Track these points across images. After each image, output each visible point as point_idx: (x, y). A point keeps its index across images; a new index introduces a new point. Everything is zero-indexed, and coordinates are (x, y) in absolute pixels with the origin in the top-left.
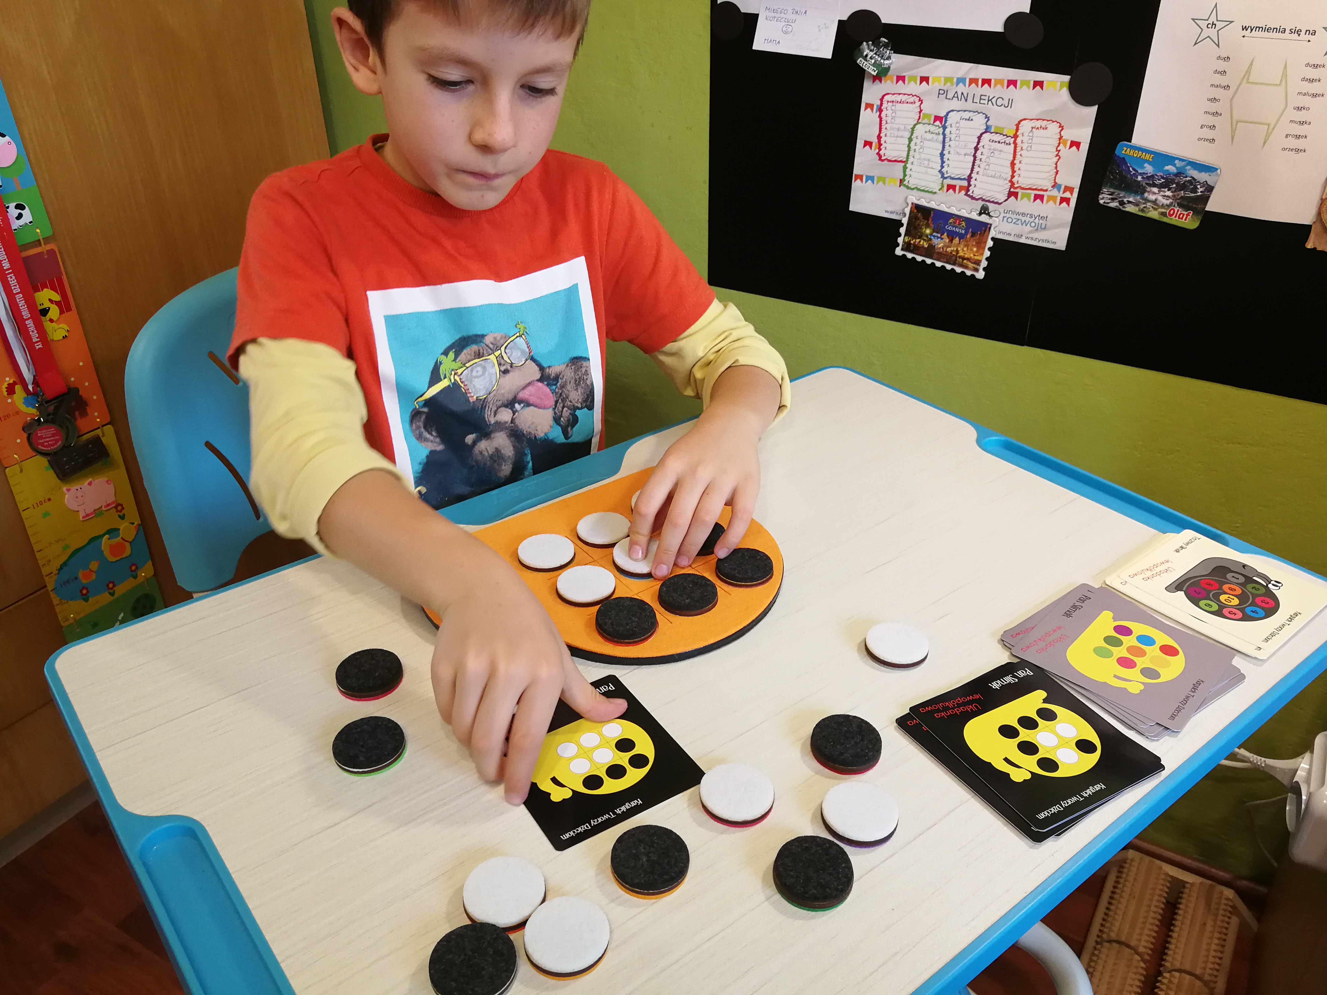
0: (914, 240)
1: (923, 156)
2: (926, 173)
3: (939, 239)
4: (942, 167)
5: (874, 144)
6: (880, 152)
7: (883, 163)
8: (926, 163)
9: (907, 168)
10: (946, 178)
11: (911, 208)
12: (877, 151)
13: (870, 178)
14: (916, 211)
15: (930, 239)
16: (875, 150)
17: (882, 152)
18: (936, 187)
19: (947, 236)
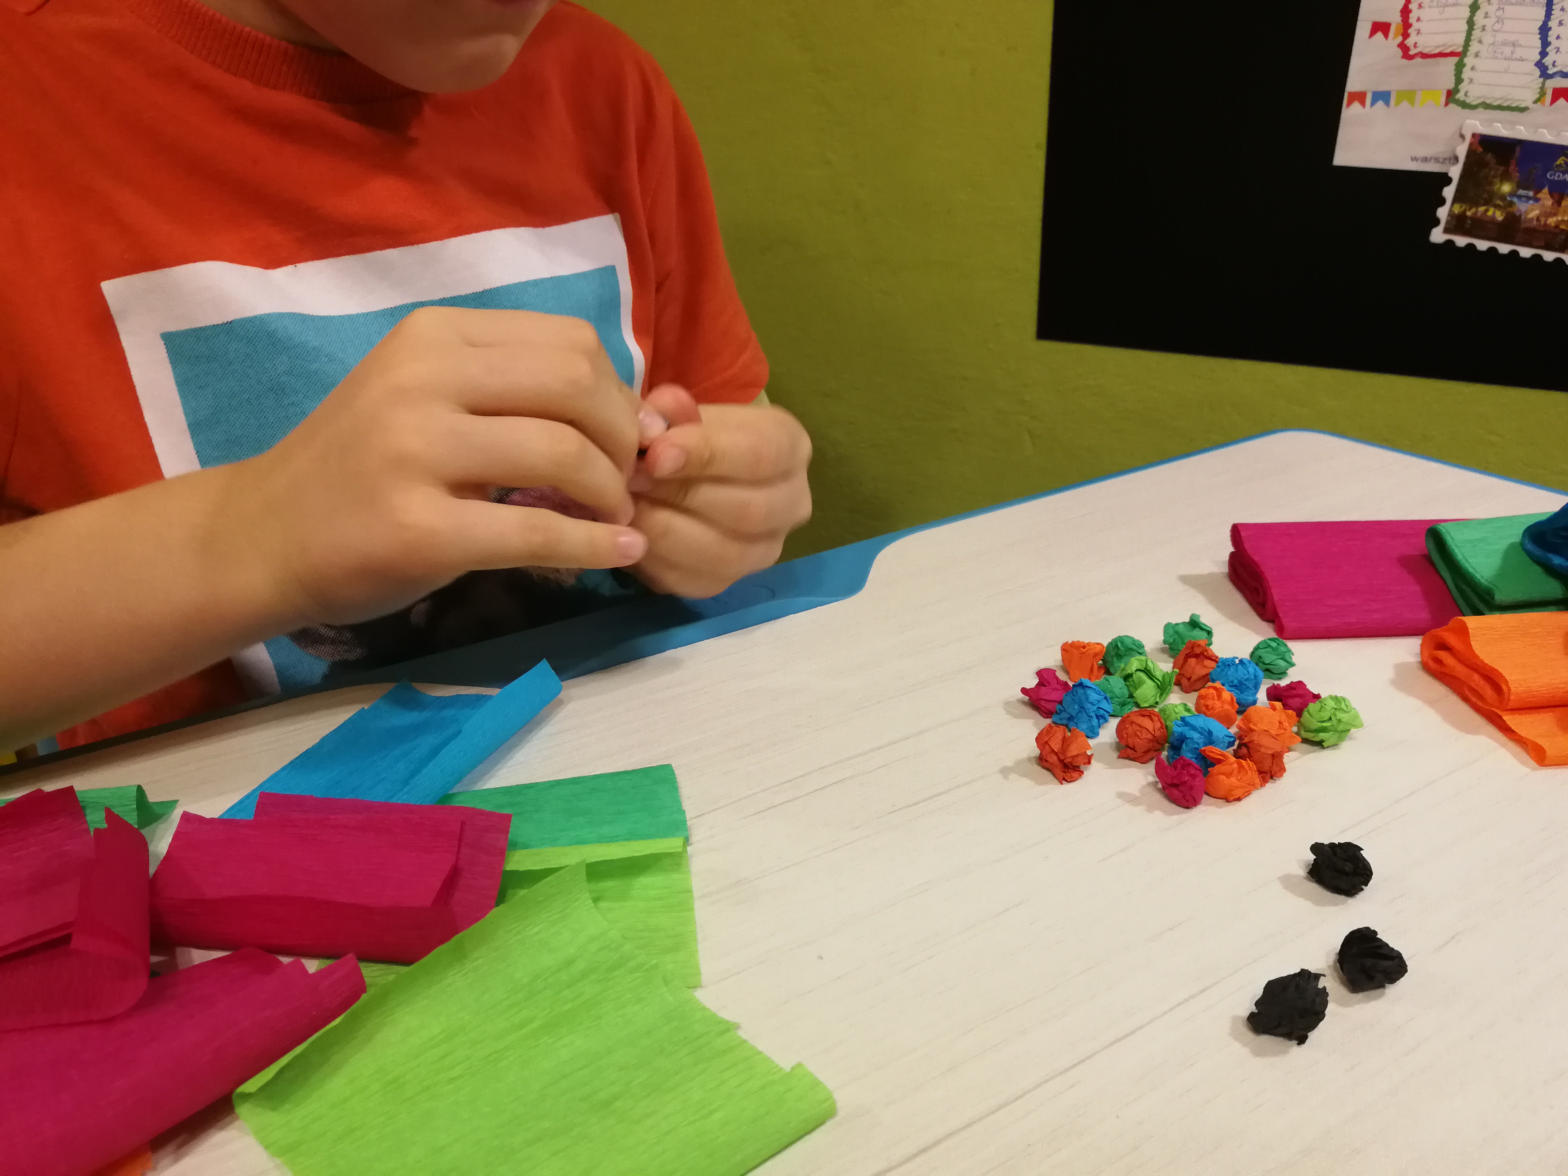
0: (1473, 210)
1: (1500, 37)
2: (1506, 71)
3: (1531, 202)
4: (1544, 54)
5: (1393, 29)
6: (1406, 42)
7: (1413, 61)
8: (1507, 50)
9: (1464, 65)
10: (1551, 76)
11: (1471, 144)
12: (1400, 39)
13: (1383, 96)
14: (1480, 150)
15: (1511, 204)
16: (1396, 36)
17: (1409, 42)
18: (1527, 97)
19: (1551, 193)
